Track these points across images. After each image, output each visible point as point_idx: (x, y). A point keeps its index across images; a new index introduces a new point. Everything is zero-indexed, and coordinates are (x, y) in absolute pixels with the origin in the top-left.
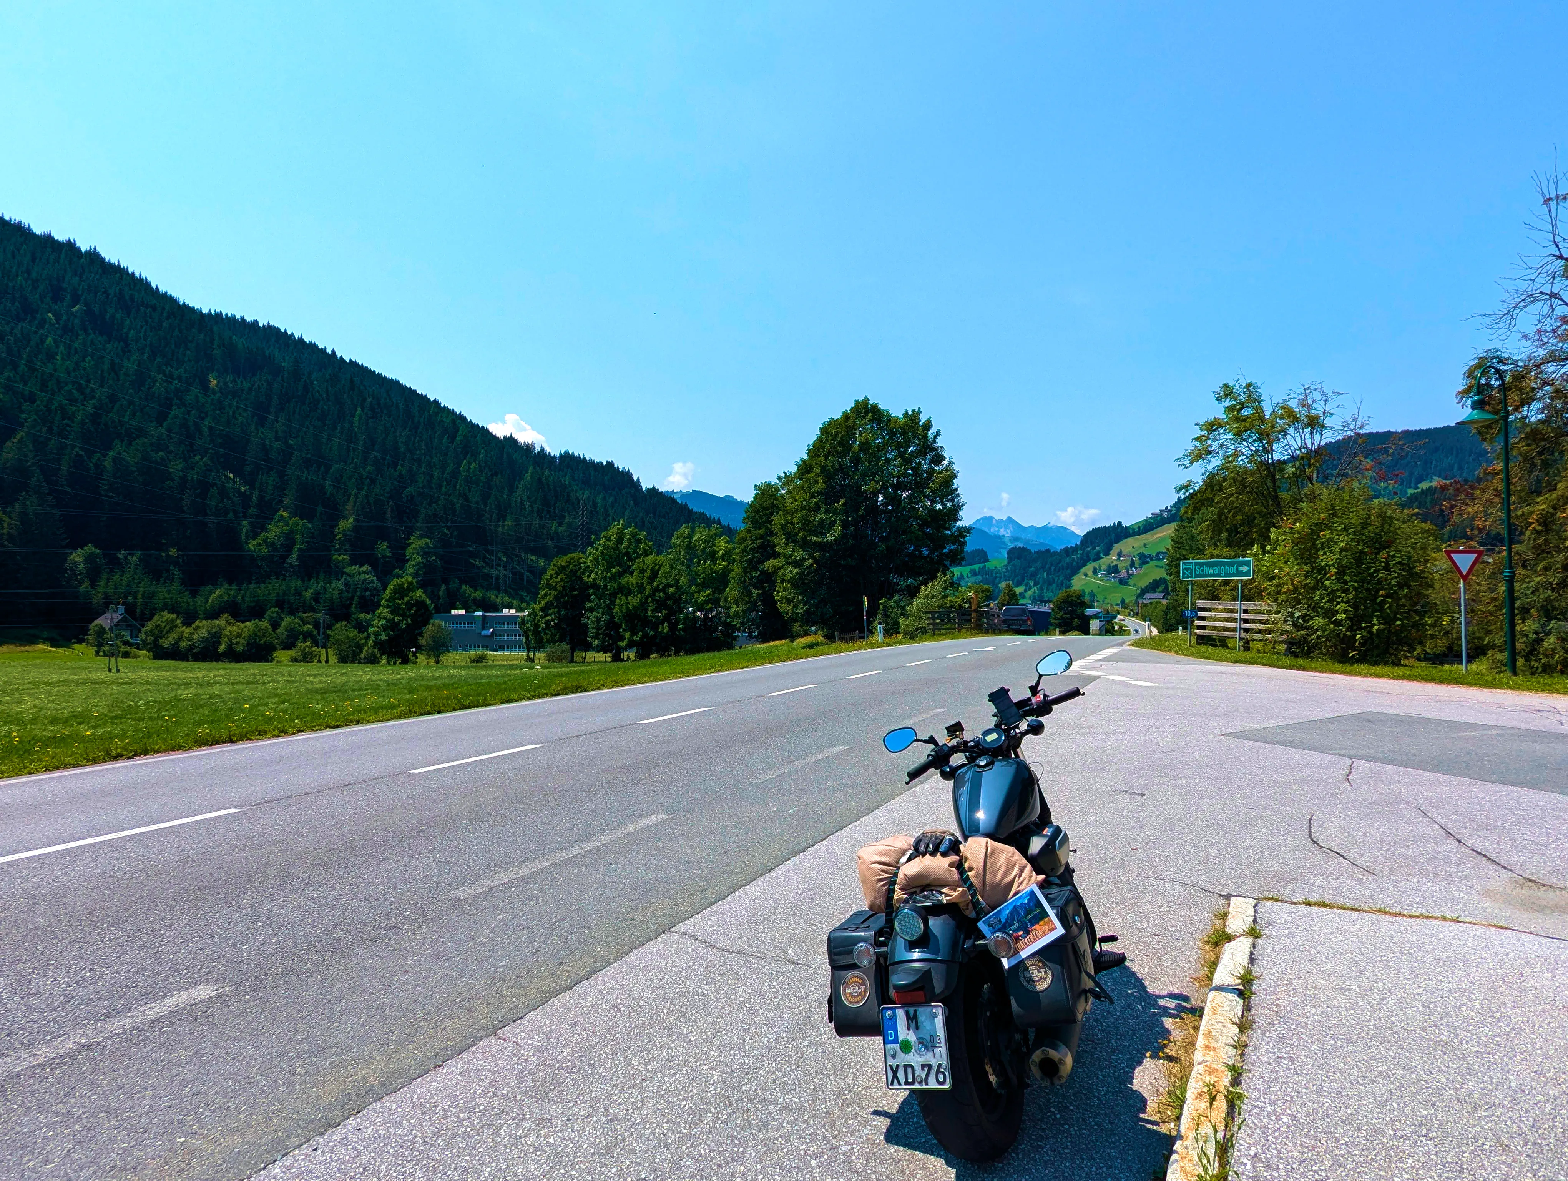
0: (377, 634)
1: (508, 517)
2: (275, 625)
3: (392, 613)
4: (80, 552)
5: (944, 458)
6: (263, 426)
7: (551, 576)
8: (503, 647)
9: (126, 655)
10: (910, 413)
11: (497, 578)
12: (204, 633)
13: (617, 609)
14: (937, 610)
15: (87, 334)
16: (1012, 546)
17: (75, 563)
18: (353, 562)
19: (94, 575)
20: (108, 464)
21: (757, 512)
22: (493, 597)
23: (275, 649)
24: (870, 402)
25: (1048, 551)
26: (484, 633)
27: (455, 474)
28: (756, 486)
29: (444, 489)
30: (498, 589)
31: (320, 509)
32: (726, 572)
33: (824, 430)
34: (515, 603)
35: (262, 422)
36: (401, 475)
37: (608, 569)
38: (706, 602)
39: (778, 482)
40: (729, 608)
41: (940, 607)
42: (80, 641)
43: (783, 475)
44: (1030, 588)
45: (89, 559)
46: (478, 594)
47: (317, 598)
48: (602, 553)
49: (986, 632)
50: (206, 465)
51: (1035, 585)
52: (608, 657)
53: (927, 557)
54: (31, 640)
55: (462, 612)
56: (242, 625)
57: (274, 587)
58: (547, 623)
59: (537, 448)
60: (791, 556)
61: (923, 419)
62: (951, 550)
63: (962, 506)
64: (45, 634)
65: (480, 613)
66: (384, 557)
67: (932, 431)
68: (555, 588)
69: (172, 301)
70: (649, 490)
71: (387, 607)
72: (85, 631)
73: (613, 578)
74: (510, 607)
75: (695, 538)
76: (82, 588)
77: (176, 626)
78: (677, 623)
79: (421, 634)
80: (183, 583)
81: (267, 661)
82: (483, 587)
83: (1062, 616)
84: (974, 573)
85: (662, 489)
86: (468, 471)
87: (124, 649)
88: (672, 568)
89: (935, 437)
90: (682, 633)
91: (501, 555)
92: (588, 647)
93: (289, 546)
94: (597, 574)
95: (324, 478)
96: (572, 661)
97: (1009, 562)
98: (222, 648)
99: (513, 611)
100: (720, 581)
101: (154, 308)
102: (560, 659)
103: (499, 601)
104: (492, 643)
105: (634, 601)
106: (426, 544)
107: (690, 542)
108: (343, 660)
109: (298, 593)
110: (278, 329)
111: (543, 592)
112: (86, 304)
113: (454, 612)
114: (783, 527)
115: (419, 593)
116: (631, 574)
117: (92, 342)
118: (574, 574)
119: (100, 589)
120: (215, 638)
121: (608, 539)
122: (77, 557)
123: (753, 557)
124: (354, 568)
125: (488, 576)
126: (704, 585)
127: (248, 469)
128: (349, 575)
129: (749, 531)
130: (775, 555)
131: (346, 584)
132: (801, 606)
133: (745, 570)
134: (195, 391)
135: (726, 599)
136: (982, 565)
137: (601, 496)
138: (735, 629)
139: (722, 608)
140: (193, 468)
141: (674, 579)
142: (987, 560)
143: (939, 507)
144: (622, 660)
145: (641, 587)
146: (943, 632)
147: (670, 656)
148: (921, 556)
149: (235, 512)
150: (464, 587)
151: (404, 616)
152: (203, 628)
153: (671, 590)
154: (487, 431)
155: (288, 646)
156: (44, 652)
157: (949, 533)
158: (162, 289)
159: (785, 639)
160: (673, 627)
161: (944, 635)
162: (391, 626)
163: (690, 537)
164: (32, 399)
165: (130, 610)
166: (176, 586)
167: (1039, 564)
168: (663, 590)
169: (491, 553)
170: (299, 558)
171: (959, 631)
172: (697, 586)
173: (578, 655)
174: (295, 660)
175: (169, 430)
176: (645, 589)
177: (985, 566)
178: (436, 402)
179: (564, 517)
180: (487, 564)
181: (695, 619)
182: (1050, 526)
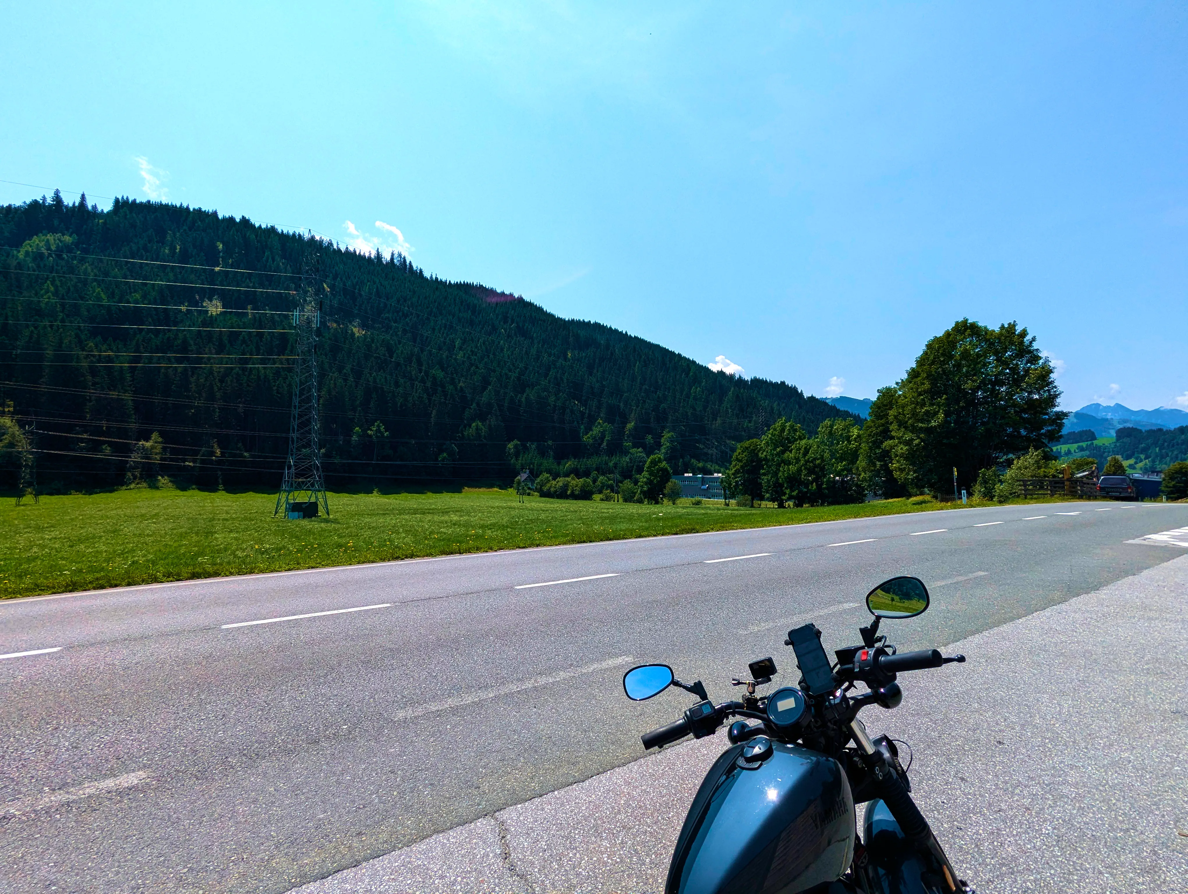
0: (642, 487)
1: (718, 418)
2: (594, 481)
3: (650, 475)
4: (512, 443)
5: (1041, 358)
6: (591, 375)
7: (739, 453)
8: (714, 496)
9: (529, 494)
10: (1006, 326)
11: (712, 455)
12: (561, 484)
13: (780, 474)
14: (1030, 478)
15: (517, 337)
16: (1121, 426)
17: (510, 449)
18: (634, 447)
19: (517, 455)
20: (523, 400)
21: (879, 408)
22: (709, 466)
23: (593, 494)
24: (969, 321)
25: (1160, 430)
26: (703, 487)
27: (688, 396)
28: (878, 390)
29: (682, 404)
30: (712, 461)
31: (617, 418)
32: (857, 449)
33: (929, 346)
34: (722, 470)
35: (591, 374)
36: (659, 397)
37: (775, 449)
38: (843, 470)
39: (896, 386)
40: (860, 475)
41: (1032, 476)
42: (511, 487)
43: (900, 381)
44: (1141, 461)
45: (516, 446)
46: (700, 465)
47: (615, 466)
48: (771, 438)
49: (1081, 497)
50: (565, 397)
51: (1145, 459)
52: (776, 505)
53: (1025, 436)
54: (491, 486)
55: (691, 475)
56: (578, 481)
57: (593, 462)
58: (736, 482)
59: (737, 376)
60: (902, 437)
61: (1019, 329)
62: (1048, 431)
63: (1059, 394)
64: (498, 483)
65: (700, 476)
66: (649, 444)
67: (1029, 338)
68: (740, 461)
69: (552, 316)
70: (809, 398)
71: (647, 471)
72: (513, 482)
73: (778, 454)
74: (718, 473)
75: (835, 427)
76: (512, 461)
77: (549, 481)
78: (822, 484)
79: (665, 487)
80: (554, 458)
81: (589, 500)
82: (703, 460)
83: (1174, 485)
84: (1081, 449)
85: (818, 396)
86: (695, 392)
87: (528, 491)
88: (818, 447)
89: (1031, 342)
90: (826, 491)
91: (714, 441)
92: (762, 499)
93: (602, 438)
94: (767, 452)
95: (620, 402)
96: (752, 506)
97: (1117, 440)
98: (569, 492)
99: (720, 475)
100: (853, 456)
101: (544, 321)
102: (745, 505)
103: (712, 469)
104: (707, 494)
105: (793, 468)
106: (672, 435)
107: (831, 430)
108: (626, 500)
109: (606, 464)
110: (600, 324)
111: (734, 463)
112: (517, 323)
113: (686, 475)
114: (896, 417)
115: (664, 464)
116: (791, 451)
117: (519, 341)
118: (753, 453)
119: (520, 462)
120: (566, 486)
121: (775, 430)
122: (511, 446)
123: (877, 439)
124: (633, 450)
125: (706, 454)
126: (842, 459)
127: (584, 398)
128: (631, 454)
129: (873, 421)
130: (892, 438)
131: (630, 459)
132: (911, 473)
133: (870, 448)
134: (561, 361)
135: (857, 469)
136: (1089, 443)
137: (776, 403)
138: (863, 489)
139: (854, 474)
140: (559, 400)
141: (820, 455)
142: (1094, 438)
143: (1036, 397)
144: (785, 507)
145: (798, 460)
146: (1035, 496)
147: (818, 506)
148: (1020, 436)
149: (578, 422)
150: (692, 460)
151: (656, 477)
152: (561, 482)
153: (818, 462)
154: (708, 368)
155: (600, 492)
156: (497, 492)
157: (1047, 417)
158: (548, 311)
159: (902, 497)
160: (819, 487)
161: (1035, 499)
162: (649, 482)
163: (832, 426)
164: (494, 371)
165: (531, 472)
166: (551, 460)
167: (1150, 441)
168: (812, 462)
169: (708, 440)
170: (607, 445)
171: (1052, 495)
172: (836, 459)
173: (756, 503)
174: (602, 500)
175: (549, 381)
176: (800, 461)
177: (1093, 443)
178: (679, 355)
179: (752, 417)
180: (706, 447)
181: (835, 482)
182: (1162, 409)
